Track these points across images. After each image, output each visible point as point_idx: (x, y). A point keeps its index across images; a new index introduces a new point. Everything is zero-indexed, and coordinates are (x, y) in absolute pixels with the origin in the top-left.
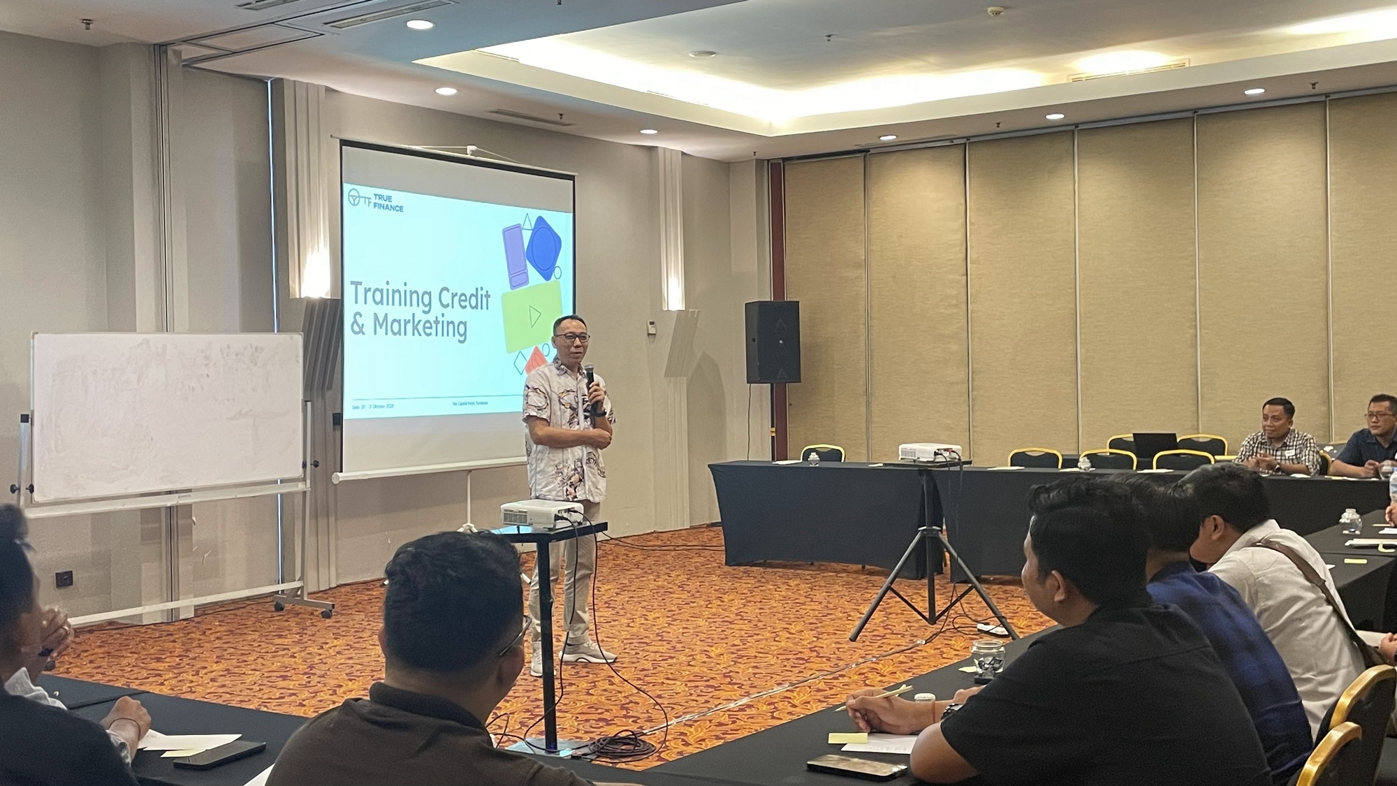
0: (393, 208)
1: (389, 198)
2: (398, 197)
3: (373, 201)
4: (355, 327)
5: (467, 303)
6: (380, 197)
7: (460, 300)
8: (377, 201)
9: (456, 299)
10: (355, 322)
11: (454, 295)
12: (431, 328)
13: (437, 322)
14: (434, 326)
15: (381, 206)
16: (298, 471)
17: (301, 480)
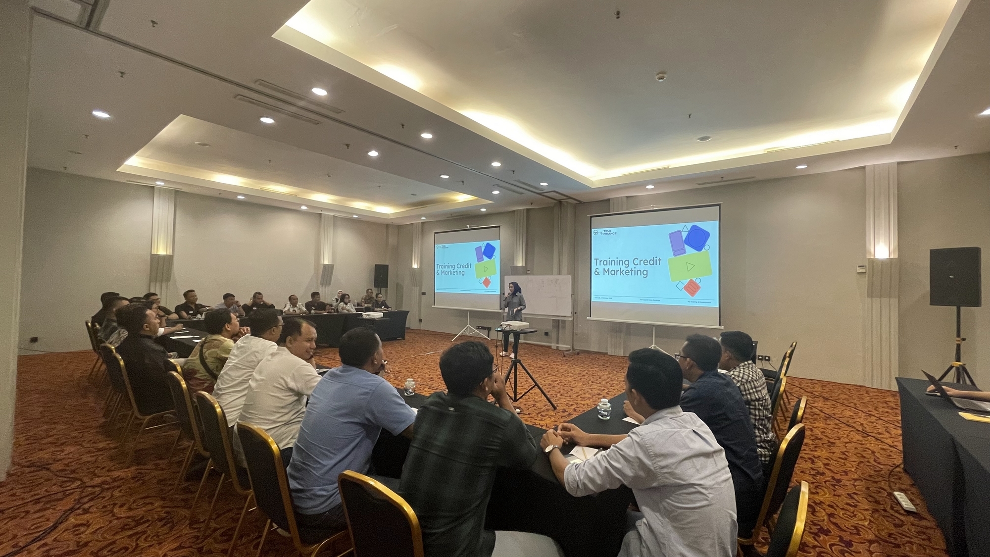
0: (612, 234)
1: (610, 231)
2: (613, 230)
3: (603, 232)
4: (596, 273)
5: (648, 263)
6: (607, 231)
7: (644, 262)
8: (605, 232)
9: (642, 262)
10: (596, 271)
11: (640, 261)
12: (629, 272)
13: (632, 270)
14: (630, 272)
15: (606, 234)
16: (570, 314)
17: (570, 317)
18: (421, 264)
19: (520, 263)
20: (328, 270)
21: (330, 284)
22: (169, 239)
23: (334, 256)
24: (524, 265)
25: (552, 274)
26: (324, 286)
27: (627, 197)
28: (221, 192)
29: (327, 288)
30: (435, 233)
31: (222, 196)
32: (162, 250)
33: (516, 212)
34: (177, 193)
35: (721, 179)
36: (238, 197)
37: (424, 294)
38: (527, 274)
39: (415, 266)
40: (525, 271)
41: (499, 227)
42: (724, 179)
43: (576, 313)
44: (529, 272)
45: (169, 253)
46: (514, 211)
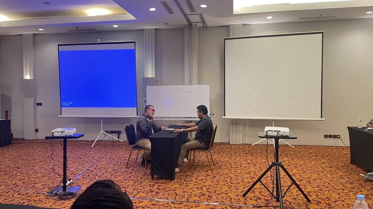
18: (35, 75)
19: (150, 73)
24: (154, 76)
25: (184, 84)
27: (243, 25)
30: (59, 45)
33: (144, 31)
35: (320, 16)
37: (40, 104)
39: (27, 77)
40: (155, 82)
41: (135, 42)
42: (322, 16)
43: (214, 114)
46: (143, 30)
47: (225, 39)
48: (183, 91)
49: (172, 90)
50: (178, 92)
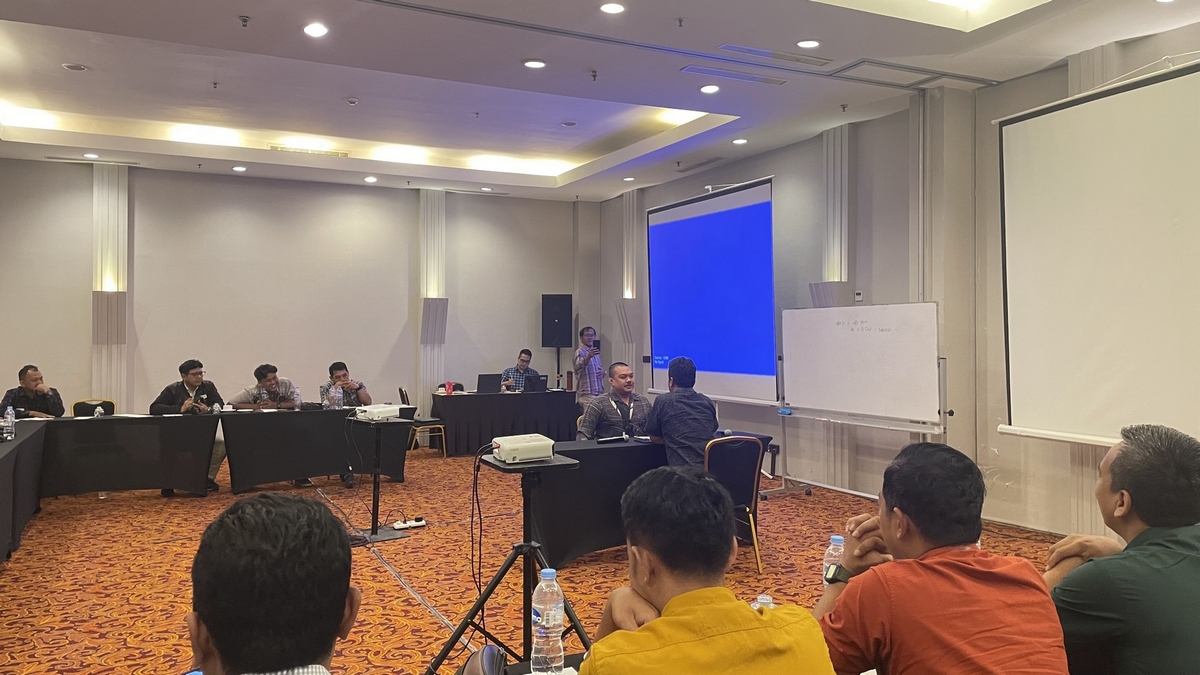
16: (936, 419)
17: (938, 425)
18: (639, 289)
19: (835, 272)
20: (436, 310)
21: (442, 341)
22: (121, 262)
23: (450, 279)
24: (846, 278)
26: (429, 347)
28: (200, 162)
29: (436, 348)
30: (650, 213)
31: (203, 169)
32: (110, 282)
33: (825, 137)
34: (132, 170)
36: (235, 169)
37: (648, 360)
38: (854, 303)
39: (628, 294)
40: (849, 294)
41: (770, 181)
43: (951, 413)
44: (858, 298)
45: (122, 288)
46: (821, 135)
47: (1003, 124)
48: (864, 325)
49: (838, 324)
50: (852, 330)
